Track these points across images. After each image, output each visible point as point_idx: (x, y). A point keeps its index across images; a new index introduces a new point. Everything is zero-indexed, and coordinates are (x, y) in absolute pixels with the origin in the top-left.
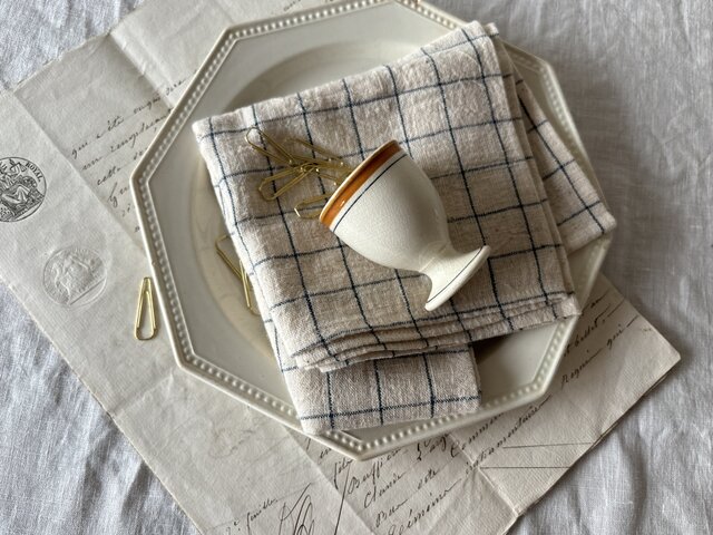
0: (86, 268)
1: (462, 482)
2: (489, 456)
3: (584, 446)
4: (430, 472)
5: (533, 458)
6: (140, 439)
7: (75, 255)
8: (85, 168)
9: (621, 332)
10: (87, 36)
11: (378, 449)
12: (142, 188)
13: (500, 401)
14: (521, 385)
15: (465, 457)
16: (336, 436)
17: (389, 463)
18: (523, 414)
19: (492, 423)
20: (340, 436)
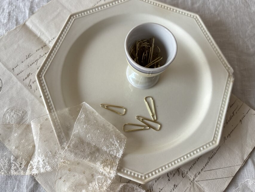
0: (21, 115)
1: (189, 188)
2: (198, 176)
3: (238, 166)
4: (174, 185)
5: (218, 174)
6: (48, 186)
7: (15, 110)
8: (18, 75)
9: (244, 116)
10: (16, 25)
11: (151, 178)
12: (41, 79)
13: (200, 150)
14: (208, 142)
15: (189, 177)
16: (132, 174)
17: (156, 184)
18: (210, 156)
19: (197, 161)
20: (134, 174)
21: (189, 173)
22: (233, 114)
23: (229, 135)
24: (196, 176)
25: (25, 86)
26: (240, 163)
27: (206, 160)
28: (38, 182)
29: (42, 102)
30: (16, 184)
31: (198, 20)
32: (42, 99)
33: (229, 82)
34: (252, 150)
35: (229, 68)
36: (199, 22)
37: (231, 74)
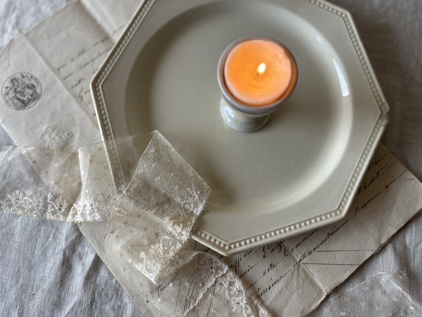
0: (65, 138)
1: (291, 272)
2: (308, 257)
3: (370, 252)
4: (271, 265)
5: (337, 258)
6: (95, 240)
7: (58, 130)
8: (65, 79)
9: (394, 180)
11: (239, 249)
12: (97, 89)
13: (316, 221)
14: (329, 211)
15: (293, 256)
16: (212, 240)
17: (245, 258)
18: (331, 231)
19: (310, 235)
20: (215, 240)
21: (295, 251)
22: (376, 175)
23: (365, 205)
24: (304, 256)
25: (74, 96)
26: (374, 248)
27: (324, 237)
28: (82, 234)
29: (95, 123)
30: (52, 233)
31: (348, 20)
32: (97, 119)
33: (378, 125)
34: (395, 232)
35: (383, 103)
36: (349, 24)
37: (384, 114)
